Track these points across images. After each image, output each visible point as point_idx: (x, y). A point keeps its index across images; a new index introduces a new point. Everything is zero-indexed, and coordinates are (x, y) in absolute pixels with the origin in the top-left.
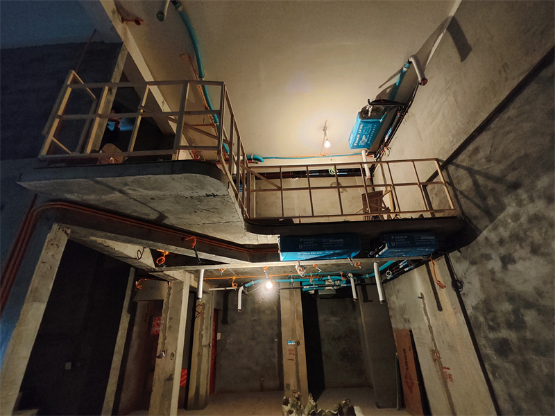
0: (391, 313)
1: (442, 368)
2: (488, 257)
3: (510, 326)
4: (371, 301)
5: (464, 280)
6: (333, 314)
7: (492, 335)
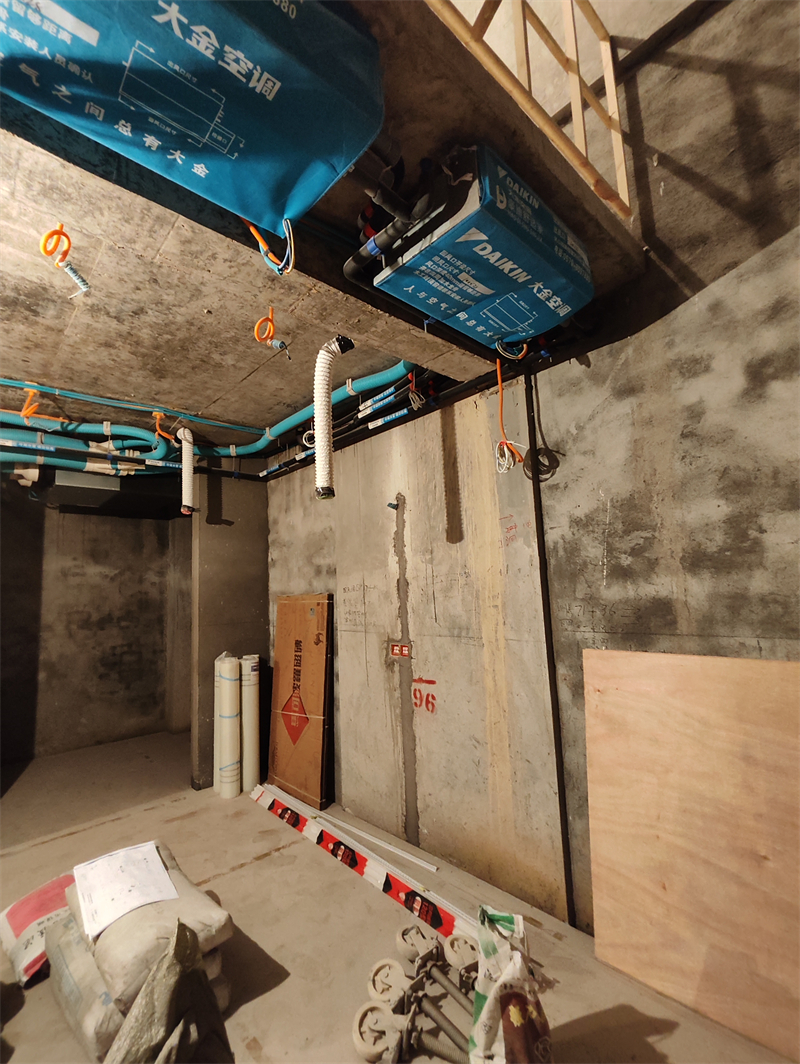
0: (273, 554)
1: (408, 679)
2: (694, 367)
3: (696, 561)
4: (230, 523)
5: (569, 446)
6: (96, 555)
7: (614, 593)
